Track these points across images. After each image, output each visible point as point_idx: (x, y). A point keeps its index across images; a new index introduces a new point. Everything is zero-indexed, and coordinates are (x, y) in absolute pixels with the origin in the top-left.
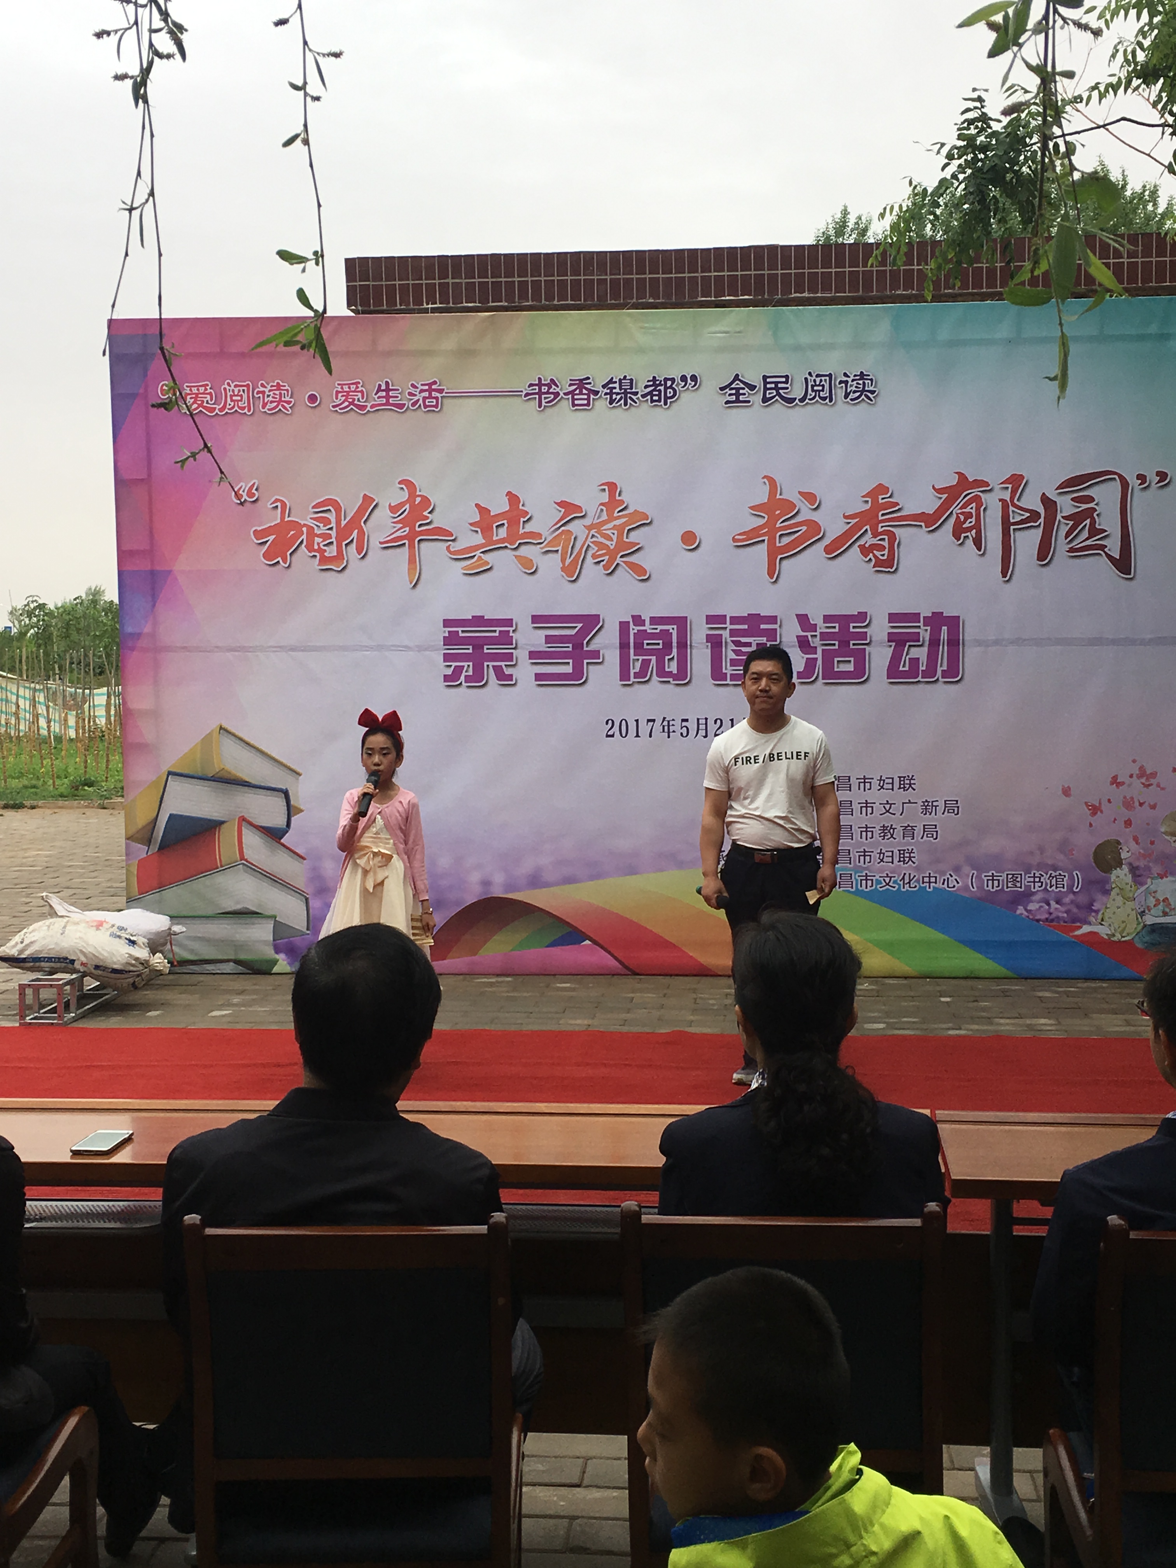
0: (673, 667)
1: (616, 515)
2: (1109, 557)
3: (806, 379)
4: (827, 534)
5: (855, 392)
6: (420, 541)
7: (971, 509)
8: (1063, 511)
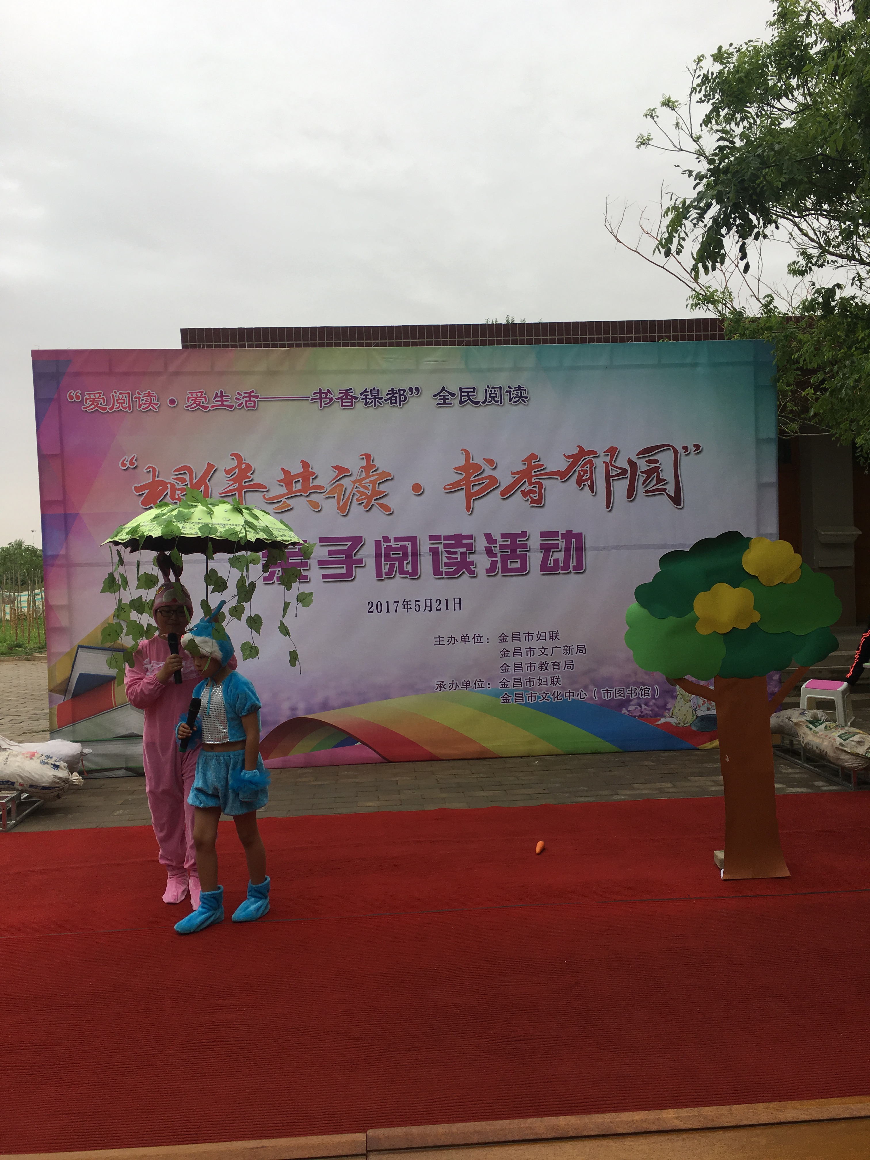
0: (409, 568)
1: (371, 474)
2: (668, 495)
3: (486, 390)
4: (502, 484)
5: (515, 398)
6: (245, 492)
7: (587, 468)
8: (641, 468)
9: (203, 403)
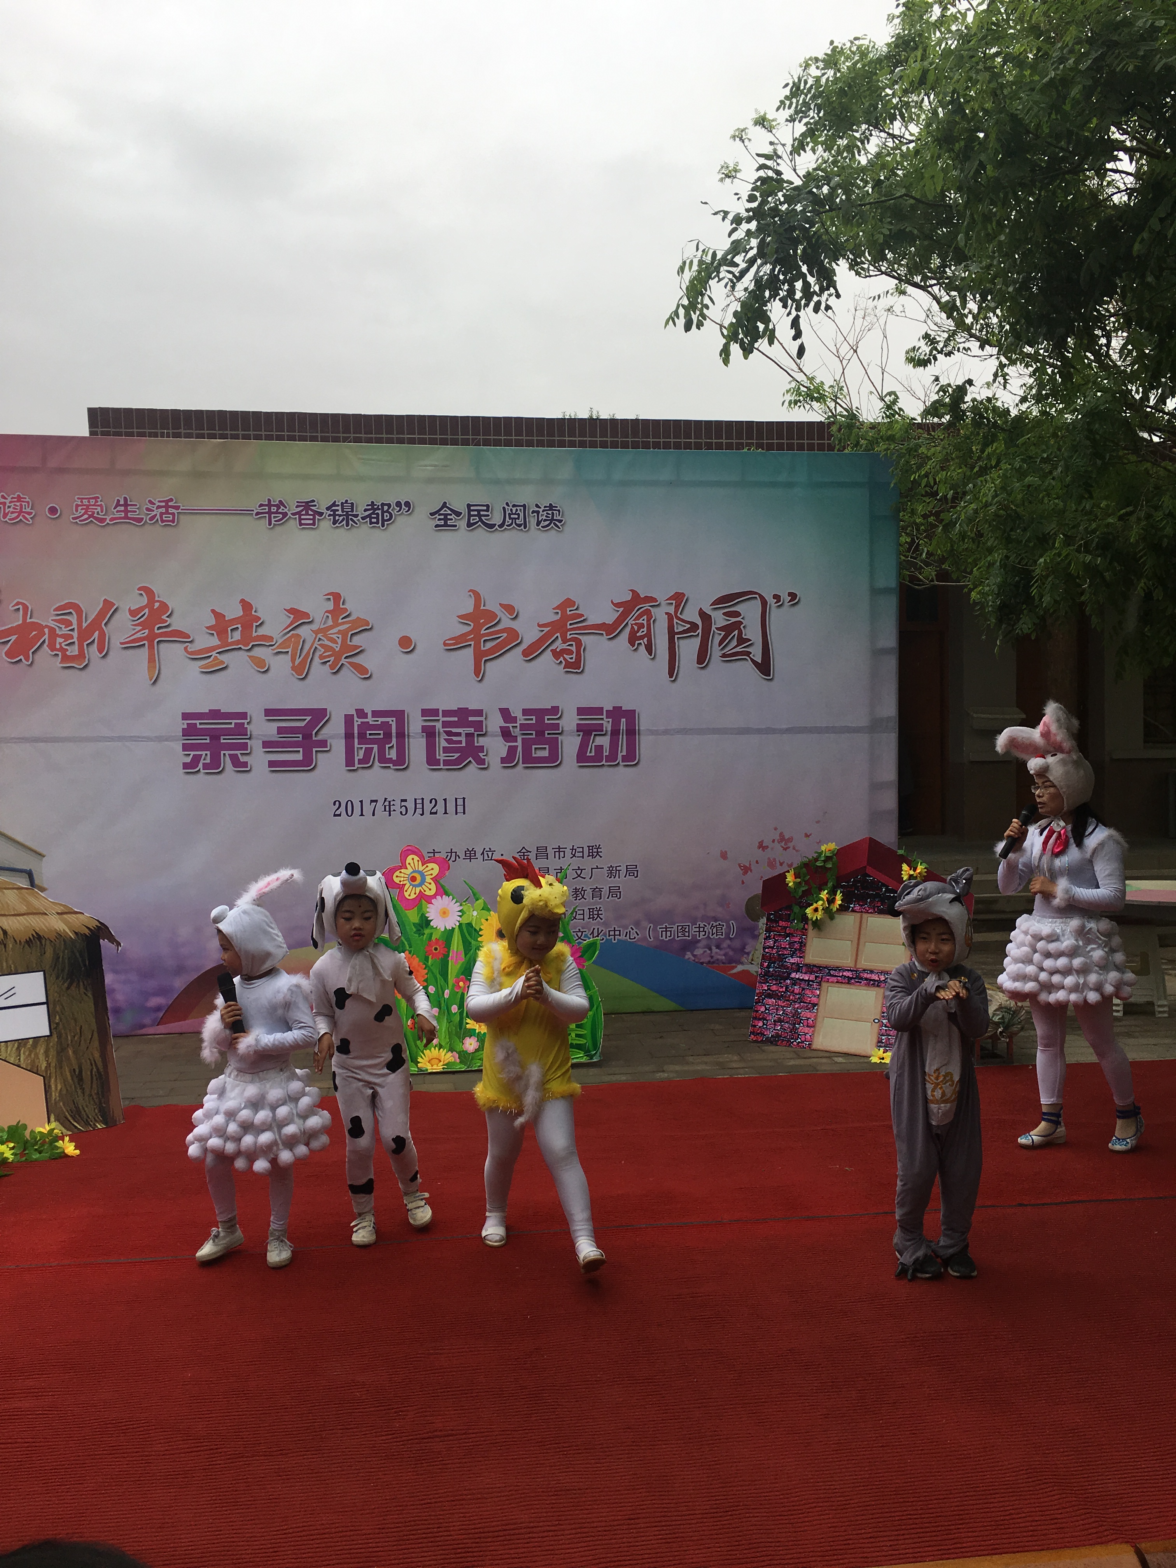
0: (393, 754)
1: (340, 621)
2: (753, 661)
3: (504, 508)
4: (525, 640)
5: (545, 520)
6: (158, 642)
7: (643, 620)
8: (717, 623)
9: (98, 513)
